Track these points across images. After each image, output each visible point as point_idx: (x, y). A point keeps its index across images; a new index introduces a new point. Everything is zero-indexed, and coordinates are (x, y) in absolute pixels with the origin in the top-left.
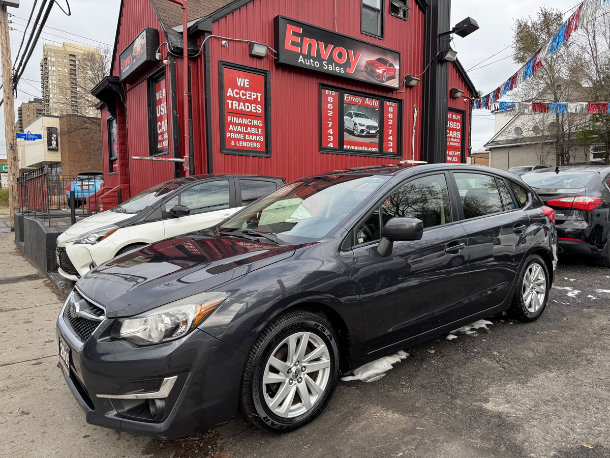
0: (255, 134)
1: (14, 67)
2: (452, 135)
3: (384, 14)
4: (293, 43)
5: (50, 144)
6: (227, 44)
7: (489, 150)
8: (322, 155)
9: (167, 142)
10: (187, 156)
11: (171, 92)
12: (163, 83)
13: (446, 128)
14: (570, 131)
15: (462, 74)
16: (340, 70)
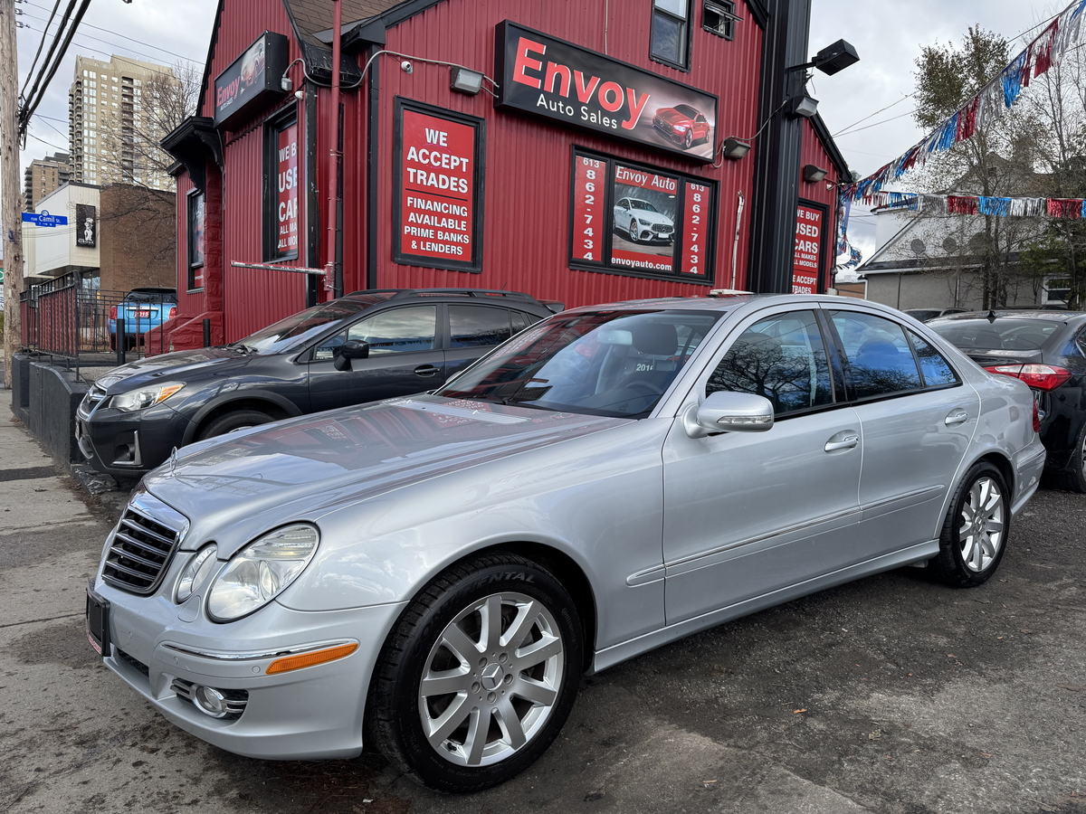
0: (454, 231)
1: (22, 94)
2: (803, 248)
3: (692, 27)
4: (530, 72)
5: (80, 234)
6: (411, 68)
7: (865, 278)
8: (573, 272)
9: (295, 238)
10: (330, 264)
11: (307, 149)
12: (292, 133)
13: (794, 236)
14: (1009, 249)
15: (824, 141)
16: (611, 124)
